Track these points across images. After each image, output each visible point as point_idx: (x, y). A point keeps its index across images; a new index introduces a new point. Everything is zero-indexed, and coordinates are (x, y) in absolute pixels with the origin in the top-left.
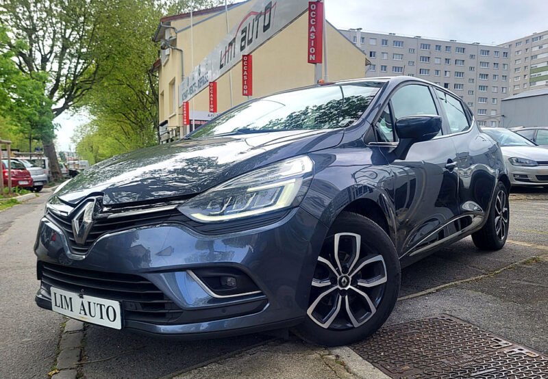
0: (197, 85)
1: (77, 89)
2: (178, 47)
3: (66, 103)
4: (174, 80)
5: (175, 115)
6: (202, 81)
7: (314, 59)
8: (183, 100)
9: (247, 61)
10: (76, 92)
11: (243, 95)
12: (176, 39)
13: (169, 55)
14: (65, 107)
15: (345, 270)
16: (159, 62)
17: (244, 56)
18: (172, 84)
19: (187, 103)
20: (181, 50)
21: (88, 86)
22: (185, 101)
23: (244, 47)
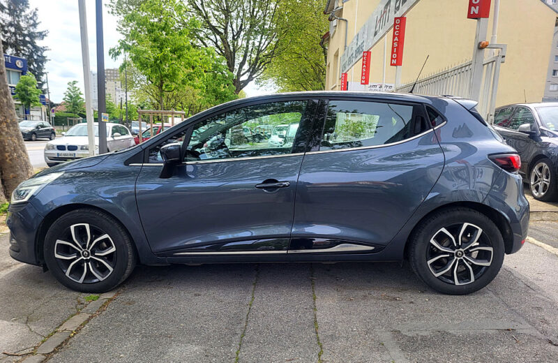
0: (354, 55)
1: (261, 63)
2: (343, 18)
3: (250, 76)
4: (338, 51)
5: (336, 86)
6: (358, 51)
7: (477, 12)
8: (343, 71)
9: (400, 24)
10: (259, 67)
11: (391, 65)
12: (342, 9)
13: (336, 26)
14: (250, 79)
15: (84, 247)
16: (328, 34)
17: (396, 19)
18: (336, 55)
19: (346, 74)
20: (346, 21)
21: (268, 60)
22: (344, 72)
23: (399, 7)
